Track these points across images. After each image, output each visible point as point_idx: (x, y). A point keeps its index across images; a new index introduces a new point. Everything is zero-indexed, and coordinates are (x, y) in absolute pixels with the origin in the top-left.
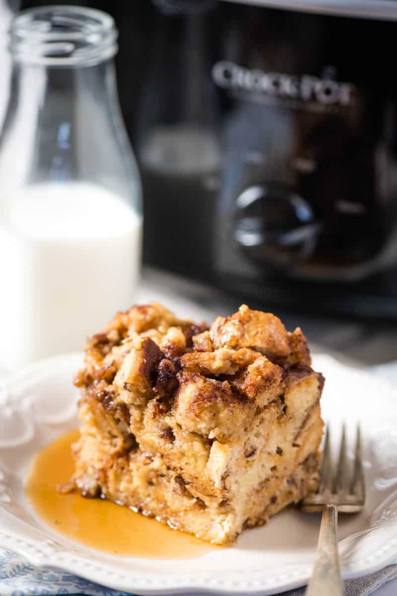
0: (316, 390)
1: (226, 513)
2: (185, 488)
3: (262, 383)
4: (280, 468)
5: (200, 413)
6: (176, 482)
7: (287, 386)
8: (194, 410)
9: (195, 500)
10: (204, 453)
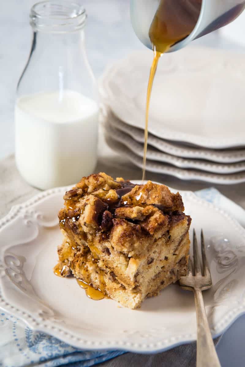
0: (187, 226)
1: (137, 293)
2: (115, 278)
3: (158, 226)
4: (167, 267)
5: (124, 243)
6: (111, 275)
7: (171, 227)
8: (121, 241)
9: (120, 285)
10: (125, 263)
